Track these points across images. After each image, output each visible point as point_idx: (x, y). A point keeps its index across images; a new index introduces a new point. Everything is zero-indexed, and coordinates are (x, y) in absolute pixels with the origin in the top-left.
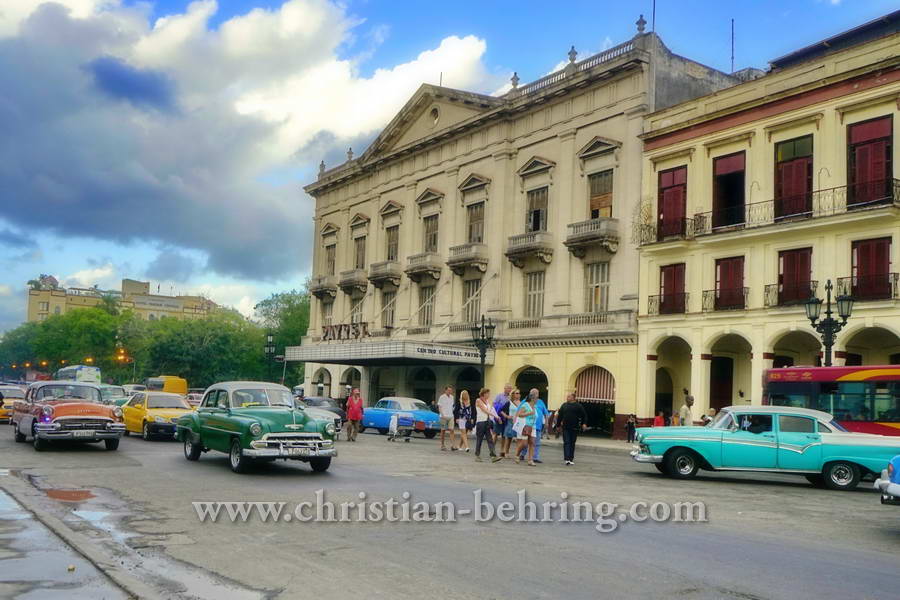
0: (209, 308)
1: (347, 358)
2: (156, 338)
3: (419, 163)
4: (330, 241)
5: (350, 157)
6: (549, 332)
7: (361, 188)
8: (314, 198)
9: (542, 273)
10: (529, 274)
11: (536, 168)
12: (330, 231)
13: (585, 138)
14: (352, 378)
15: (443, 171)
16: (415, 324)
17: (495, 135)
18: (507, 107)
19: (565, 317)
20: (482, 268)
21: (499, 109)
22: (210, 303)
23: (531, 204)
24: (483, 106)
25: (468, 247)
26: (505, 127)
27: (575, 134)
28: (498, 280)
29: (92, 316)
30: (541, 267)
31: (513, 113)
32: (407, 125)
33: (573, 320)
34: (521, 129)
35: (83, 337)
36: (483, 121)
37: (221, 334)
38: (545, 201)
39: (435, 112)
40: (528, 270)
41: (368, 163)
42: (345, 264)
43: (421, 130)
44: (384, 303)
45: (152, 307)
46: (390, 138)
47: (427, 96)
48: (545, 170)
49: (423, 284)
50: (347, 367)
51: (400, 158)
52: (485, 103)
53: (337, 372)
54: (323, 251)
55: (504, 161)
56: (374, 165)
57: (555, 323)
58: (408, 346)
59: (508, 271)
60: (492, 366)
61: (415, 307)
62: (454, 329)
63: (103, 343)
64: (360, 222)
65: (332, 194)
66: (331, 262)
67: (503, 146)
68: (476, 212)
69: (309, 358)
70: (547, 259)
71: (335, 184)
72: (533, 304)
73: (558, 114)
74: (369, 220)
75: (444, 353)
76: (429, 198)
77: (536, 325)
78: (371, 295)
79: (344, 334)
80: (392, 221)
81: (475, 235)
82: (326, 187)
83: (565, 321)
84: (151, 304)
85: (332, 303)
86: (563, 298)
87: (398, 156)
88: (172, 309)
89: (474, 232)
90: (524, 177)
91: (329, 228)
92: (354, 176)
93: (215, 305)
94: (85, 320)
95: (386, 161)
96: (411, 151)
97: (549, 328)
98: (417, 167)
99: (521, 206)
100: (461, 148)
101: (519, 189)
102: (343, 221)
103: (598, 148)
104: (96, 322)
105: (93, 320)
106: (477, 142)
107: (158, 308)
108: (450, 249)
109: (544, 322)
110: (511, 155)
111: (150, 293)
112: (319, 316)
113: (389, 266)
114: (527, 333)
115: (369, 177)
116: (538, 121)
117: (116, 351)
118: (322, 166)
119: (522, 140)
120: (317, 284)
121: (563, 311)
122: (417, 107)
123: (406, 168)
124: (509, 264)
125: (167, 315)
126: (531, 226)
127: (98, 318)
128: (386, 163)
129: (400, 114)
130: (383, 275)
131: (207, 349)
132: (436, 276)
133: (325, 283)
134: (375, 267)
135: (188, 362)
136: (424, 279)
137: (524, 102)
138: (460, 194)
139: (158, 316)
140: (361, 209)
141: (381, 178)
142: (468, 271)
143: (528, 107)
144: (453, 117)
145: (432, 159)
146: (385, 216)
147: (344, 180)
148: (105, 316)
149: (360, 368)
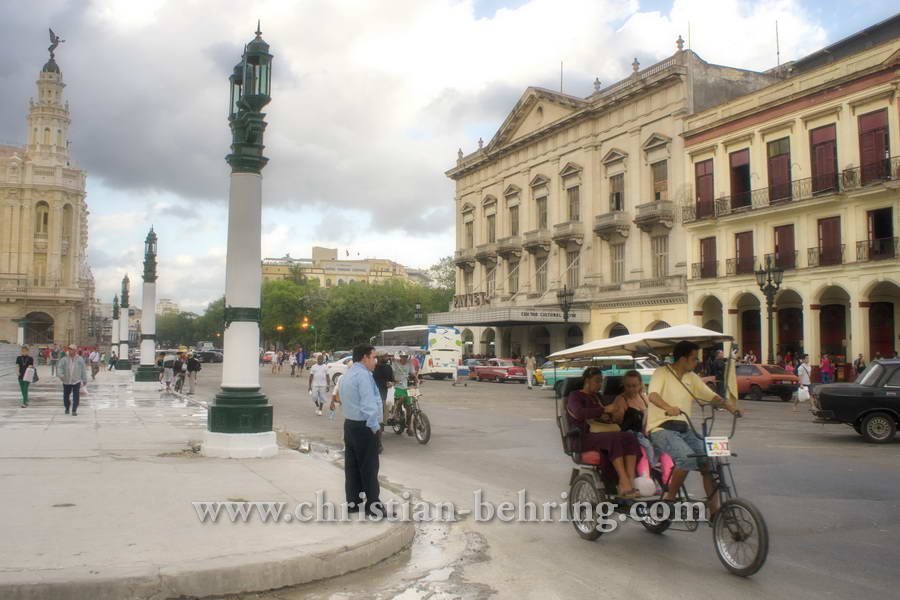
0: (395, 270)
1: (486, 321)
2: (334, 307)
3: (531, 153)
4: (469, 218)
5: (480, 146)
6: (627, 294)
7: (488, 173)
8: (454, 181)
9: (623, 245)
10: (615, 246)
11: (614, 158)
12: (467, 210)
13: (646, 134)
14: (489, 337)
15: (547, 160)
16: (534, 290)
17: (584, 130)
18: (589, 109)
19: (637, 281)
20: (579, 242)
21: (583, 111)
23: (613, 187)
24: (573, 107)
25: (569, 224)
26: (590, 124)
27: (640, 130)
28: (591, 251)
29: (281, 288)
30: (621, 240)
31: (594, 113)
32: (520, 121)
33: (644, 284)
34: (602, 125)
35: (274, 307)
36: (574, 119)
37: (390, 300)
38: (622, 185)
39: (540, 109)
40: (613, 243)
41: (493, 153)
42: (480, 238)
43: (530, 126)
44: (510, 270)
45: (341, 272)
46: (508, 132)
47: (532, 97)
48: (621, 160)
49: (539, 256)
50: (484, 328)
51: (518, 148)
52: (574, 103)
53: (478, 333)
54: (464, 226)
55: (591, 153)
56: (497, 154)
57: (630, 287)
58: (512, 311)
59: (599, 243)
60: (589, 324)
63: (292, 311)
64: (490, 202)
65: (468, 178)
66: (470, 235)
67: (589, 140)
68: (573, 192)
69: (457, 322)
70: (624, 233)
71: (469, 169)
72: (617, 270)
73: (627, 113)
74: (496, 201)
75: (545, 315)
76: (539, 183)
77: (618, 288)
78: (500, 265)
79: (469, 302)
80: (513, 202)
81: (574, 214)
82: (462, 172)
83: (638, 285)
84: (339, 269)
85: (472, 273)
86: (637, 266)
87: (514, 146)
88: (360, 273)
89: (574, 210)
90: (607, 165)
91: (467, 207)
92: (483, 163)
94: (276, 292)
95: (506, 150)
96: (523, 142)
97: (628, 291)
98: (528, 157)
99: (605, 189)
100: (560, 140)
101: (603, 176)
102: (477, 201)
103: (655, 143)
104: (286, 293)
105: (283, 291)
106: (571, 135)
107: (347, 272)
108: (556, 226)
109: (623, 286)
110: (596, 147)
111: (339, 259)
112: (463, 283)
113: (511, 241)
114: (612, 295)
115: (495, 163)
116: (614, 119)
117: (302, 321)
118: (460, 153)
119: (604, 134)
120: (459, 257)
121: (637, 277)
122: (526, 106)
123: (522, 157)
124: (599, 238)
125: (355, 279)
126: (614, 205)
127: (287, 289)
128: (506, 153)
129: (514, 112)
130: (506, 248)
131: (377, 314)
132: (546, 248)
133: (465, 255)
134: (501, 241)
135: (362, 325)
136: (537, 250)
137: (601, 105)
138: (561, 179)
139: (347, 280)
141: (503, 164)
142: (569, 243)
143: (606, 107)
144: (553, 115)
145: (540, 149)
146: (507, 198)
147: (476, 166)
148: (293, 286)
149: (494, 328)
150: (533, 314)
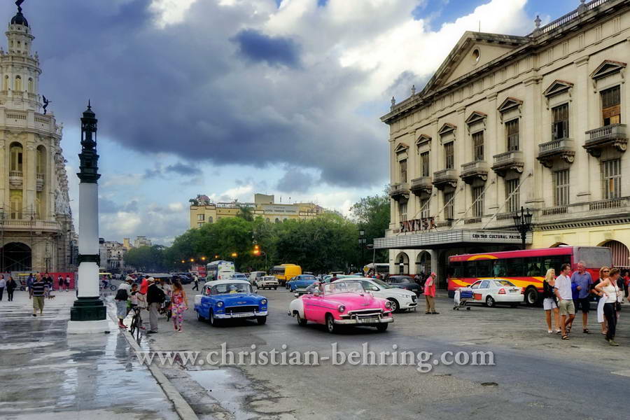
0: (317, 211)
1: (420, 244)
2: (280, 236)
3: (466, 93)
4: (402, 156)
5: (414, 92)
6: (575, 216)
7: (424, 114)
8: (389, 126)
9: (567, 171)
10: (557, 172)
11: (558, 89)
12: (402, 149)
13: (596, 62)
14: (424, 259)
15: (485, 98)
16: (470, 216)
17: (524, 66)
18: (533, 43)
19: (587, 203)
20: (520, 170)
21: (526, 46)
22: (318, 208)
23: (556, 117)
24: (514, 44)
25: (507, 154)
26: (531, 60)
27: (588, 60)
28: (532, 178)
29: (234, 223)
30: (566, 166)
31: (540, 46)
32: (455, 65)
33: (593, 206)
34: (544, 60)
35: (229, 239)
36: (514, 56)
37: (326, 230)
38: (566, 115)
39: (476, 53)
40: (555, 169)
41: (428, 96)
42: (414, 172)
43: (467, 67)
44: (445, 201)
45: (278, 213)
46: (443, 75)
47: (469, 40)
48: (566, 90)
49: (474, 185)
50: (420, 251)
51: (452, 90)
52: (514, 42)
53: (413, 255)
54: (398, 165)
55: (532, 86)
56: (432, 97)
57: (579, 209)
58: (465, 233)
59: (540, 170)
60: (531, 244)
61: (469, 203)
62: (500, 218)
63: (243, 241)
64: (424, 141)
65: (402, 121)
66: (404, 172)
67: (531, 74)
68: (512, 127)
69: (391, 246)
70: (570, 159)
71: (403, 113)
72: (561, 195)
73: (574, 45)
74: (430, 139)
75: (493, 237)
76: (476, 119)
77: (564, 211)
78: (435, 195)
79: (416, 227)
80: (448, 139)
81: (512, 145)
82: (396, 117)
83: (587, 207)
84: (276, 211)
85: (406, 203)
86: (583, 189)
87: (450, 88)
88: (291, 213)
89: (512, 142)
90: (549, 97)
91: (401, 147)
92: (418, 106)
93: (322, 208)
94: (230, 226)
95: (441, 93)
96: (460, 83)
97: (574, 213)
98: (465, 95)
99: (547, 119)
100: (498, 78)
101: (545, 106)
102: (410, 141)
103: (607, 69)
104: (238, 227)
105: (235, 226)
106: (510, 72)
107: (282, 213)
108: (494, 157)
109: (570, 209)
110: (537, 81)
111: (275, 203)
112: (397, 213)
113: (448, 173)
114: (558, 218)
115: (429, 106)
116: (558, 52)
117: (252, 247)
118: (393, 100)
119: (546, 68)
120: (394, 190)
121: (585, 199)
122: (462, 50)
123: (457, 97)
124: (540, 165)
125: (288, 218)
126: (556, 134)
127: (239, 224)
128: (441, 95)
129: (450, 56)
130: (443, 180)
131: (317, 242)
132: (484, 178)
133: (400, 188)
134: (437, 174)
135: (304, 252)
136: (475, 181)
137: (546, 38)
138: (499, 114)
139: (281, 219)
140: (425, 131)
141: (438, 106)
142: (509, 173)
143: (549, 42)
144: (490, 55)
145: (476, 88)
146: (442, 135)
147: (410, 110)
148: (244, 222)
149: (430, 251)
150: (483, 236)
